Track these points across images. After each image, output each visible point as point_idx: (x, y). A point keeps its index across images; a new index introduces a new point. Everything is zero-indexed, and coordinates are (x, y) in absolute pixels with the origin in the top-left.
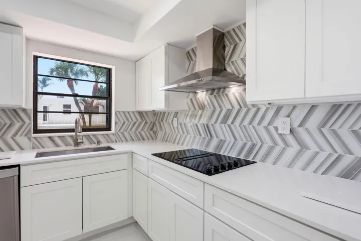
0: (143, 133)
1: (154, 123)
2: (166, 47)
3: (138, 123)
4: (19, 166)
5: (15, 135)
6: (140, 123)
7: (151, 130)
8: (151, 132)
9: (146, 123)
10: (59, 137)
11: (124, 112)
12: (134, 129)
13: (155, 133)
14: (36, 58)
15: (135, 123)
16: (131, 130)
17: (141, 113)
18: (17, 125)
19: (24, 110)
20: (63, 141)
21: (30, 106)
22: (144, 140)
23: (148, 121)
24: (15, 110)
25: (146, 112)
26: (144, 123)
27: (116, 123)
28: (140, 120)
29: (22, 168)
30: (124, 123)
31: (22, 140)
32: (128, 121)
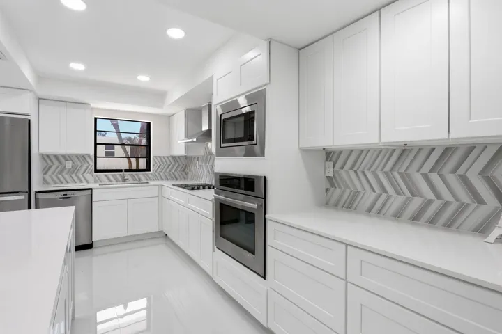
0: (176, 173)
1: (186, 166)
2: (185, 111)
3: (171, 166)
4: (91, 189)
5: (84, 172)
6: (173, 166)
7: (184, 171)
8: (183, 173)
9: (179, 165)
10: (112, 175)
11: (160, 157)
12: (168, 171)
13: (186, 174)
14: (96, 119)
15: (169, 165)
16: (165, 171)
17: (174, 158)
18: (85, 166)
19: (89, 156)
20: (114, 177)
21: (92, 154)
22: (177, 179)
23: (180, 163)
24: (84, 157)
25: (179, 157)
26: (176, 166)
27: (154, 165)
28: (173, 163)
29: (93, 190)
30: (160, 165)
31: (88, 176)
32: (163, 163)
